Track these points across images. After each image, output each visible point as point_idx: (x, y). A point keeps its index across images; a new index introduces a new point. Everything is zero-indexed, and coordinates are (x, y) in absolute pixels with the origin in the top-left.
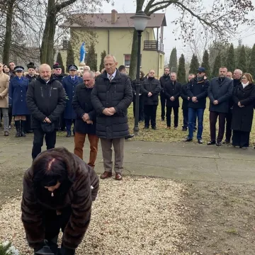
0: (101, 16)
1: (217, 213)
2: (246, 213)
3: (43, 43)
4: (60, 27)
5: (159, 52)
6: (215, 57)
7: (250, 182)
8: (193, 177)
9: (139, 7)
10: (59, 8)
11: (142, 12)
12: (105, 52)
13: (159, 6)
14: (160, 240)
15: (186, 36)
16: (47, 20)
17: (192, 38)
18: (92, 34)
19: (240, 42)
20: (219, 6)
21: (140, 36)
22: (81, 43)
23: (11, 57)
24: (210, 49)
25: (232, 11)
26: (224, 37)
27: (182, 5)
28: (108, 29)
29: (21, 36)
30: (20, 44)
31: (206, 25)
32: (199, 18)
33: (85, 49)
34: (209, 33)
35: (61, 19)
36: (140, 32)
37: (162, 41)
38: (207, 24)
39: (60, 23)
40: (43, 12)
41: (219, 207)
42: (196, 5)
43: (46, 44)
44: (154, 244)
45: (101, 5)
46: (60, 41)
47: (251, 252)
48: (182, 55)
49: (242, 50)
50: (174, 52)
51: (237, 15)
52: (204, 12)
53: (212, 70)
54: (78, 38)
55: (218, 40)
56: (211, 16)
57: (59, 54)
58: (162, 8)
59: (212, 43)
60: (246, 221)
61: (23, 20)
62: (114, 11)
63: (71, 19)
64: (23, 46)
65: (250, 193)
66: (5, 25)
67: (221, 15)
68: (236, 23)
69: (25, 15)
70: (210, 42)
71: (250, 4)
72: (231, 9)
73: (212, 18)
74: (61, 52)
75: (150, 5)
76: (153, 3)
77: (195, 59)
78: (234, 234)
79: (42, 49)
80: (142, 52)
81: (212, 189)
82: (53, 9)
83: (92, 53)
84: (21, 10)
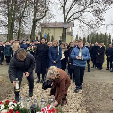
0: (52, 23)
1: (94, 92)
2: (104, 93)
3: (31, 33)
4: (38, 27)
5: (72, 36)
6: (91, 37)
7: (105, 82)
8: (85, 80)
9: (65, 20)
10: (37, 21)
11: (66, 22)
12: (53, 36)
13: (72, 20)
14: (74, 102)
15: (81, 30)
17: (83, 31)
18: (48, 30)
19: (100, 32)
20: (93, 20)
21: (66, 30)
22: (45, 33)
24: (90, 35)
26: (95, 31)
28: (54, 28)
29: (24, 30)
31: (88, 26)
32: (86, 24)
33: (46, 35)
34: (89, 29)
35: (38, 24)
36: (66, 29)
37: (73, 32)
40: (32, 22)
41: (94, 91)
42: (85, 20)
43: (33, 33)
44: (71, 104)
45: (52, 20)
46: (37, 32)
47: (106, 107)
48: (80, 37)
49: (101, 35)
50: (77, 36)
51: (99, 23)
52: (87, 22)
54: (43, 31)
55: (93, 32)
57: (37, 36)
58: (73, 20)
59: (90, 33)
60: (104, 96)
61: (25, 25)
62: (56, 22)
63: (41, 25)
64: (24, 34)
65: (105, 86)
66: (18, 26)
67: (94, 23)
68: (99, 26)
69: (25, 23)
70: (90, 32)
71: (104, 19)
72: (97, 21)
73: (90, 24)
75: (69, 20)
77: (84, 38)
78: (100, 100)
79: (31, 35)
80: (66, 36)
81: (92, 84)
82: (35, 21)
83: (48, 36)
84: (24, 21)
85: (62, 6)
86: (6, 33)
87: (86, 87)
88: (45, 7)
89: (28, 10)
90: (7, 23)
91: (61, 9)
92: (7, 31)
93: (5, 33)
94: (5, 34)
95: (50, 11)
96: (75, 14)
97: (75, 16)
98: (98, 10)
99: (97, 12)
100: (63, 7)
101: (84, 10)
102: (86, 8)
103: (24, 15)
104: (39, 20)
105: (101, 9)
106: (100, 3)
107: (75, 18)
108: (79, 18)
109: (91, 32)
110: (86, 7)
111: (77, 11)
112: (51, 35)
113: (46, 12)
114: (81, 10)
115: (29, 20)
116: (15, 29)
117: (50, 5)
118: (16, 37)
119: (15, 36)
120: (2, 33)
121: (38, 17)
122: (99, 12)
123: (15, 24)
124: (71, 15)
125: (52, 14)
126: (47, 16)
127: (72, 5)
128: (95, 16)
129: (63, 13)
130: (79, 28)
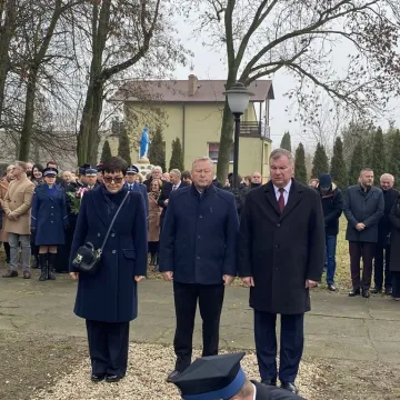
3: (82, 127)
5: (262, 138)
8: (330, 353)
9: (232, 73)
10: (108, 74)
12: (178, 140)
13: (263, 70)
15: (307, 115)
16: (88, 92)
17: (316, 119)
18: (158, 112)
19: (392, 123)
20: (357, 69)
23: (31, 147)
24: (344, 134)
25: (379, 77)
26: (367, 117)
27: (299, 68)
28: (183, 105)
29: (47, 116)
31: (337, 98)
32: (326, 88)
34: (342, 111)
35: (110, 88)
37: (267, 122)
38: (339, 96)
39: (108, 97)
40: (83, 79)
42: (321, 68)
43: (87, 129)
45: (172, 69)
46: (108, 122)
48: (301, 145)
49: (396, 136)
50: (286, 140)
51: (387, 83)
52: (333, 78)
53: (348, 168)
54: (136, 118)
55: (357, 121)
56: (346, 85)
57: (107, 143)
58: (267, 73)
59: (348, 126)
61: (52, 93)
62: (192, 77)
63: (125, 90)
64: (49, 132)
66: (24, 98)
67: (361, 83)
68: (386, 95)
70: (345, 124)
72: (378, 74)
74: (110, 140)
75: (249, 68)
76: (254, 66)
77: (320, 150)
79: (80, 136)
81: (363, 375)
82: (98, 76)
83: (158, 142)
84: (49, 77)
85: (219, 8)
87: (336, 387)
88: (145, 14)
89: (69, 29)
91: (215, 24)
95: (166, 34)
96: (278, 45)
97: (277, 53)
98: (382, 26)
99: (378, 37)
100: (223, 14)
101: (319, 28)
102: (327, 19)
103: (51, 50)
104: (116, 69)
105: (394, 21)
107: (278, 60)
108: (297, 61)
109: (352, 125)
110: (329, 11)
111: (286, 29)
112: (169, 137)
113: (148, 36)
114: (303, 27)
115: (70, 71)
116: (10, 113)
118: (13, 146)
121: (111, 58)
122: (387, 35)
123: (10, 91)
124: (261, 48)
125: (175, 46)
126: (152, 52)
128: (368, 53)
129: (224, 40)
130: (297, 105)
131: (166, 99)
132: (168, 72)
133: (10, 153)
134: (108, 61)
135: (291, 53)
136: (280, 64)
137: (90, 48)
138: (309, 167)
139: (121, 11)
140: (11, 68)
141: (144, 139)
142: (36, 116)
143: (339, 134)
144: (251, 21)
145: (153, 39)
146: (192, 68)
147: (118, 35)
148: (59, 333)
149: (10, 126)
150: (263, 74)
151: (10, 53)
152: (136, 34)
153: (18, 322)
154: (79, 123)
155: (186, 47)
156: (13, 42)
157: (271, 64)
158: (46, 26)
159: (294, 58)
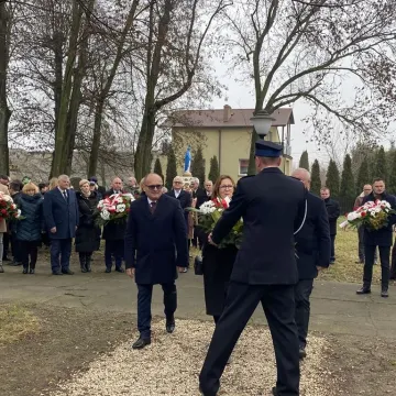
0: (211, 113)
3: (138, 148)
5: (284, 156)
6: (361, 161)
9: (259, 102)
10: (159, 105)
12: (215, 157)
13: (284, 100)
15: (322, 136)
16: (143, 120)
17: (329, 140)
18: (199, 136)
19: (392, 143)
20: (363, 99)
22: (186, 147)
23: (99, 164)
24: (353, 152)
25: (381, 105)
26: (371, 138)
27: (314, 98)
28: (219, 129)
29: (111, 139)
30: (110, 147)
31: (346, 123)
32: (337, 114)
33: (190, 155)
34: (351, 133)
35: (161, 117)
36: (262, 136)
37: (288, 142)
38: (347, 120)
39: (159, 123)
40: (140, 109)
42: (332, 98)
43: (142, 149)
45: (211, 101)
46: (159, 144)
48: (316, 161)
50: (305, 156)
51: (388, 109)
52: (343, 106)
53: (356, 180)
54: (181, 140)
55: (363, 141)
56: (354, 112)
57: (158, 161)
58: (288, 102)
59: (355, 145)
61: (115, 121)
62: (227, 107)
63: (173, 118)
64: (113, 152)
66: (92, 124)
67: (366, 110)
68: (387, 120)
70: (353, 144)
72: (380, 102)
73: (354, 114)
74: (160, 158)
75: (273, 99)
76: (277, 97)
77: (333, 165)
79: (137, 155)
82: (152, 107)
83: (198, 160)
84: (111, 108)
85: (248, 50)
86: (48, 148)
88: (189, 57)
89: (128, 69)
90: (53, 113)
91: (245, 64)
92: (52, 141)
93: (44, 149)
94: (44, 153)
95: (206, 72)
97: (296, 86)
98: (383, 64)
99: (379, 72)
100: (251, 56)
102: (337, 58)
103: (114, 87)
104: (165, 102)
105: (393, 59)
106: (389, 37)
107: (297, 92)
108: (312, 93)
109: (359, 145)
110: (338, 52)
111: (304, 66)
112: (208, 156)
113: (191, 74)
114: (317, 65)
115: (129, 103)
116: (81, 137)
117: (205, 49)
118: (84, 163)
119: (78, 161)
120: (32, 148)
121: (162, 93)
122: (387, 70)
123: (82, 119)
124: (282, 83)
125: (213, 82)
126: (195, 87)
127: (285, 47)
128: (372, 86)
129: (252, 76)
130: (313, 128)
131: (205, 124)
132: (207, 103)
133: (82, 169)
134: (159, 95)
135: (308, 86)
136: (299, 95)
137: (145, 85)
138: (324, 179)
139: (169, 54)
140: (83, 101)
141: (187, 156)
142: (102, 140)
143: (349, 152)
144: (275, 61)
145: (195, 77)
146: (226, 100)
147: (167, 74)
148: (118, 310)
149: (82, 148)
150: (285, 103)
151: (82, 89)
152: (181, 73)
153: (87, 302)
154: (136, 145)
155: (222, 83)
156: (84, 81)
157: (291, 95)
158: (110, 67)
159: (310, 90)
